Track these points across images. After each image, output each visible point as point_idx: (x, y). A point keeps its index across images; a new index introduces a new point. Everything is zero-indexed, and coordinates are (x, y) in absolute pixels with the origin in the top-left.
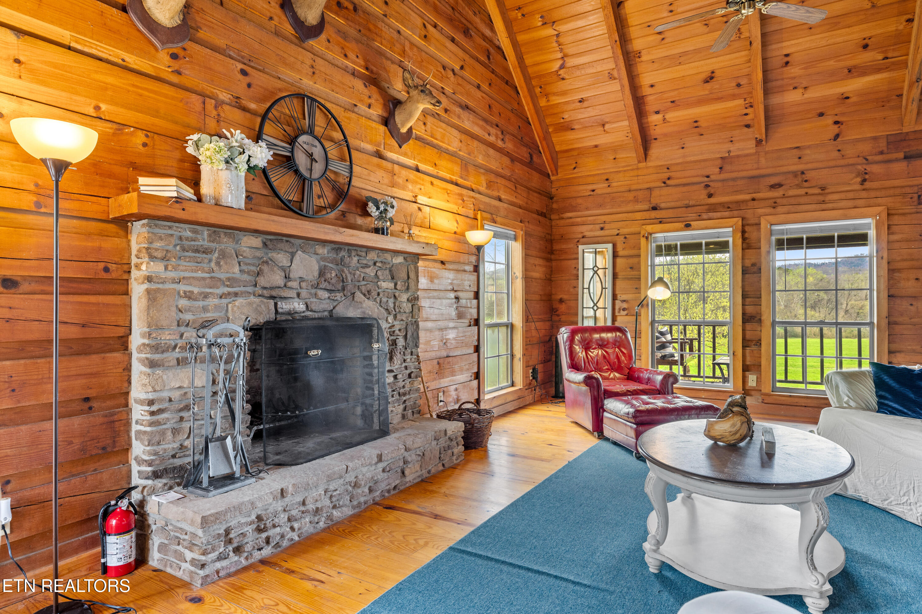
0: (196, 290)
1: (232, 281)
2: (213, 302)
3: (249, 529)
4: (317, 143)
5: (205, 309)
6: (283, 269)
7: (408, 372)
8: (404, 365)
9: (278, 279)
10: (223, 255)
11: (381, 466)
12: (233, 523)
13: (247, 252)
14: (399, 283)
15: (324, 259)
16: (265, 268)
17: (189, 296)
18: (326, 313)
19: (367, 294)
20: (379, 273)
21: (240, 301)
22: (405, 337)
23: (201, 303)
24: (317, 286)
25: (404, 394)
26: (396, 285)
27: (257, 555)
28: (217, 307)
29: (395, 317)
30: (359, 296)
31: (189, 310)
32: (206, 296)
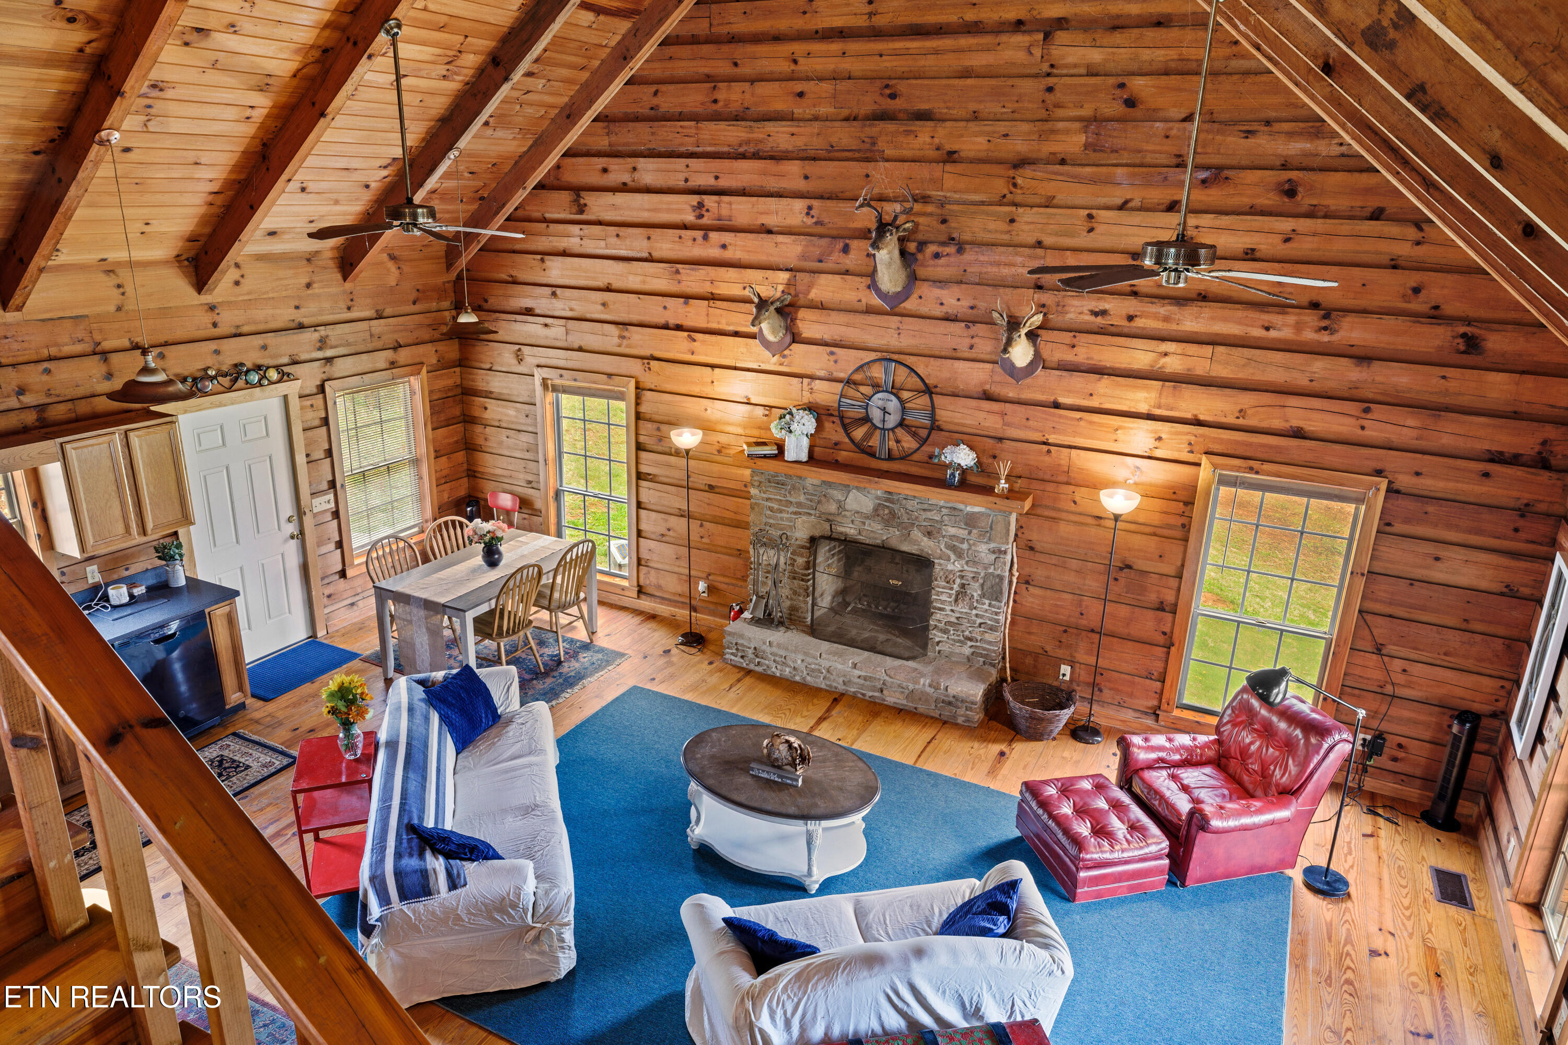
0: (776, 506)
1: (799, 505)
2: (785, 515)
3: (751, 651)
4: (893, 398)
5: (782, 519)
6: (839, 501)
7: (979, 621)
8: (974, 612)
9: (833, 508)
10: (794, 487)
11: (857, 672)
12: (740, 641)
13: (810, 488)
14: (975, 531)
15: (878, 498)
16: (823, 499)
17: (771, 509)
18: (879, 541)
19: (929, 534)
20: (945, 518)
21: (804, 518)
22: (982, 585)
23: (779, 515)
24: (868, 518)
25: (970, 639)
26: (970, 533)
27: (752, 667)
28: (789, 520)
29: (967, 563)
30: (916, 534)
31: (770, 518)
32: (781, 511)
